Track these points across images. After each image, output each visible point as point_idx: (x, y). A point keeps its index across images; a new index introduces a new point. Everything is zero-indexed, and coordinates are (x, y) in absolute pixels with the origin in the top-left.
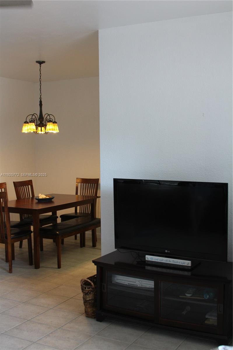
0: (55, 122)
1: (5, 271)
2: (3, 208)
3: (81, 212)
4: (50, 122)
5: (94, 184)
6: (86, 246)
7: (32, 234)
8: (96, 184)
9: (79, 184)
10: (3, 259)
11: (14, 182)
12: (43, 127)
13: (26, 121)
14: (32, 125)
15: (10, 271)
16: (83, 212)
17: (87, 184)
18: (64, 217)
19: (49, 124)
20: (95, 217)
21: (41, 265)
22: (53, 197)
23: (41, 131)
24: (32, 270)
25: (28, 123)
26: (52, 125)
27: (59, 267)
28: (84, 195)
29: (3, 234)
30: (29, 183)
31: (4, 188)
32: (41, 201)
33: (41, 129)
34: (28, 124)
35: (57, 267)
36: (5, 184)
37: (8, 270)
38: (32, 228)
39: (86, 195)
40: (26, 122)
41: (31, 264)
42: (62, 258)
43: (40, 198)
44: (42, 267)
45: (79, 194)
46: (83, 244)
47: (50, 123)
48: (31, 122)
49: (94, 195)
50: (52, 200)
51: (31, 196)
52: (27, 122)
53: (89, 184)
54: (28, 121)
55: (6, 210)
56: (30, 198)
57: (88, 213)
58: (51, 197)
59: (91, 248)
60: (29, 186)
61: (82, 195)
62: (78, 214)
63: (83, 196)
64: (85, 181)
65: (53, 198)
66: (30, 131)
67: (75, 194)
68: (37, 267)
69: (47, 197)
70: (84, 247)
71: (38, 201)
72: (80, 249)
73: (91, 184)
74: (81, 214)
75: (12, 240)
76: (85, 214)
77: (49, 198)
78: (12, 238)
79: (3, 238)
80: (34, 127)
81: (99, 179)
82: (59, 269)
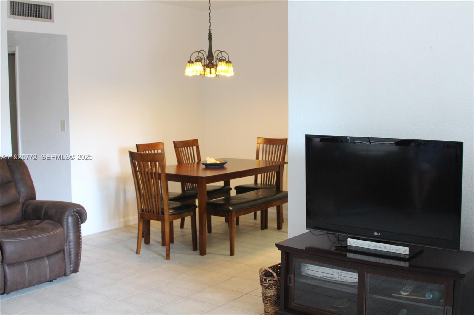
0: (229, 62)
1: (159, 257)
2: (159, 175)
3: (262, 183)
4: (221, 61)
5: (280, 146)
6: (268, 228)
7: (197, 209)
8: (283, 146)
9: (261, 146)
10: (158, 242)
11: (174, 142)
12: (213, 67)
13: (191, 60)
14: (198, 65)
15: (168, 257)
16: (265, 183)
17: (272, 146)
18: (240, 190)
19: (221, 64)
20: (281, 190)
21: (208, 250)
22: (225, 162)
23: (211, 73)
24: (195, 256)
25: (193, 62)
26: (226, 66)
27: (232, 253)
28: (267, 159)
29: (158, 208)
30: (194, 143)
31: (161, 150)
32: (209, 167)
33: (210, 71)
34: (192, 64)
35: (229, 253)
36: (162, 143)
37: (165, 255)
38: (197, 203)
39: (270, 160)
40: (190, 62)
41: (195, 249)
43: (208, 163)
44: (209, 253)
45: (260, 158)
46: (264, 226)
47: (223, 62)
48: (196, 61)
49: (280, 161)
50: (225, 166)
51: (196, 161)
52: (191, 62)
53: (275, 146)
54: (193, 60)
55: (163, 177)
56: (195, 164)
57: (272, 183)
58: (223, 162)
59: (276, 230)
60: (195, 147)
61: (264, 159)
62: (259, 186)
63: (266, 161)
64: (269, 142)
65: (225, 163)
66: (195, 73)
67: (254, 157)
68: (203, 253)
70: (265, 230)
71: (206, 167)
72: (260, 232)
73: (277, 146)
74: (263, 185)
75: (171, 217)
76: (268, 186)
77: (219, 162)
78: (170, 214)
79: (159, 214)
80: (201, 68)
81: (287, 139)
82: (231, 257)
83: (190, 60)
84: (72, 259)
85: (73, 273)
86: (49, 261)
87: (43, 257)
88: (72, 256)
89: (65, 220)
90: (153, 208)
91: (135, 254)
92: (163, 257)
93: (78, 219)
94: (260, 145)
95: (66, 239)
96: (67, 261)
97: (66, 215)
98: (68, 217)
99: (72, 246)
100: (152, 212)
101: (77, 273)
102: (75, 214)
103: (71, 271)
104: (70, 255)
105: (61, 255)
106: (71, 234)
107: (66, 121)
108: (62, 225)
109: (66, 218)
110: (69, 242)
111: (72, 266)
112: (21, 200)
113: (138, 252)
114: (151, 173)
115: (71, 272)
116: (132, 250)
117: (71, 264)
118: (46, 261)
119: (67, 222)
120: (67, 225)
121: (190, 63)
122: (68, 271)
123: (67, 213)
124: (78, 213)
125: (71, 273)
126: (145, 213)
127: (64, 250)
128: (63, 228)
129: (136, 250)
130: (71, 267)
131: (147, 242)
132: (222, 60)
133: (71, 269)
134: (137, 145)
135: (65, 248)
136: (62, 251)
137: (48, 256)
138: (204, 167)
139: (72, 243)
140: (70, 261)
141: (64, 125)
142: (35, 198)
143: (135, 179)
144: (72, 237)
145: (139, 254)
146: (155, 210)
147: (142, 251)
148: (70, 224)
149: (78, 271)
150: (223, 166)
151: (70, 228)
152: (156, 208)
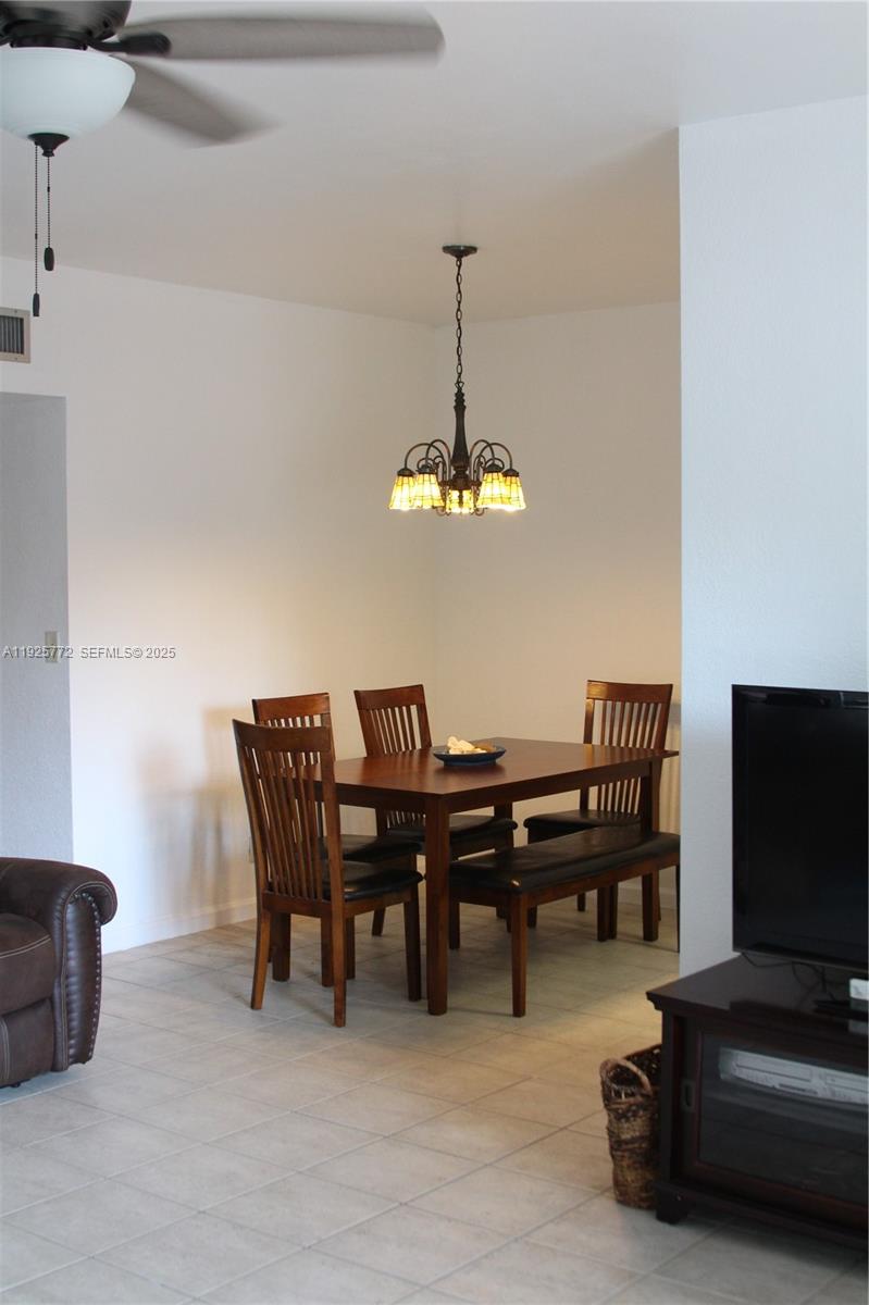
0: (511, 473)
1: (319, 1020)
2: (318, 785)
3: (602, 808)
4: (492, 472)
5: (652, 705)
6: (618, 936)
7: (422, 886)
8: (660, 706)
9: (599, 705)
10: (312, 975)
11: (356, 693)
12: (468, 488)
13: (406, 469)
14: (427, 483)
15: (339, 1019)
16: (609, 809)
17: (628, 704)
18: (539, 827)
19: (490, 479)
20: (654, 829)
21: (451, 1001)
22: (500, 750)
23: (461, 503)
24: (416, 1017)
25: (411, 474)
26: (502, 484)
27: (519, 1011)
28: (614, 744)
29: (315, 880)
30: (413, 696)
31: (322, 715)
32: (454, 764)
33: (461, 497)
34: (411, 478)
35: (509, 1009)
36: (325, 697)
37: (330, 1010)
38: (421, 863)
39: (623, 744)
40: (405, 472)
41: (414, 995)
42: (528, 979)
43: (452, 752)
44: (455, 1009)
45: (596, 740)
46: (607, 930)
47: (495, 474)
48: (422, 471)
49: (652, 747)
50: (498, 761)
51: (419, 746)
52: (407, 473)
53: (636, 706)
54: (412, 467)
55: (328, 793)
56: (416, 753)
57: (629, 811)
58: (493, 750)
59: (639, 943)
60: (414, 708)
61: (607, 743)
62: (593, 817)
63: (613, 748)
64: (620, 693)
65: (500, 754)
66: (418, 503)
67: (580, 739)
68: (437, 1007)
69: (479, 751)
70: (610, 942)
71: (446, 765)
72: (596, 949)
73: (644, 705)
74: (603, 816)
75: (348, 905)
76: (618, 818)
77: (484, 752)
78: (346, 897)
79: (316, 897)
80: (436, 490)
81: (671, 686)
82: (517, 1020)
83: (403, 467)
84: (75, 1024)
85: (76, 1062)
86: (9, 1030)
88: (75, 1015)
89: (57, 914)
90: (299, 880)
91: (249, 1009)
92: (326, 1017)
93: (93, 910)
94: (596, 701)
95: (57, 969)
96: (59, 1029)
97: (60, 901)
98: (64, 906)
99: (74, 988)
100: (297, 890)
101: (87, 1063)
102: (82, 898)
103: (70, 1057)
104: (69, 1012)
105: (43, 1011)
106: (72, 954)
107: (58, 634)
108: (48, 929)
109: (58, 908)
110: (67, 977)
111: (72, 1042)
113: (255, 1003)
114: (296, 781)
115: (71, 1060)
116: (238, 997)
117: (70, 1038)
118: (4, 1027)
119: (62, 920)
120: (62, 927)
121: (404, 476)
122: (62, 1058)
123: (63, 895)
124: (93, 896)
125: (71, 1064)
126: (277, 894)
127: (51, 1000)
128: (51, 937)
129: (249, 998)
130: (70, 1047)
131: (282, 974)
132: (493, 469)
133: (72, 1051)
134: (255, 702)
135: (56, 992)
136: (48, 1002)
137: (8, 1016)
138: (441, 763)
139: (73, 979)
140: (70, 1030)
143: (250, 797)
144: (73, 962)
145: (259, 1008)
146: (304, 886)
147: (268, 999)
148: (69, 927)
149: (89, 1058)
150: (495, 764)
151: (71, 936)
152: (307, 880)
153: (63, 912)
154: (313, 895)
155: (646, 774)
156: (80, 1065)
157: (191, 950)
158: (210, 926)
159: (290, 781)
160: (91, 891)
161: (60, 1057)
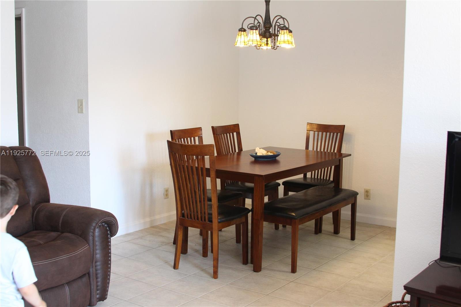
0: (291, 32)
1: (205, 275)
3: (313, 177)
4: (284, 30)
5: (335, 134)
6: (323, 232)
7: (250, 214)
8: (339, 134)
9: (312, 133)
11: (213, 127)
12: (270, 37)
13: (242, 28)
14: (255, 34)
15: (215, 275)
16: (316, 177)
17: (324, 133)
19: (283, 33)
20: (340, 187)
21: (264, 264)
22: (277, 154)
23: (267, 44)
24: (247, 271)
25: (245, 31)
26: (288, 35)
27: (294, 270)
28: (319, 150)
29: (205, 213)
30: (235, 128)
31: (199, 137)
32: (258, 160)
33: (267, 41)
34: (245, 32)
35: (289, 268)
36: (200, 129)
37: (211, 271)
38: (248, 202)
39: (326, 151)
40: (242, 30)
41: (245, 262)
43: (258, 154)
44: (264, 269)
45: (310, 148)
46: (318, 230)
47: (285, 31)
48: (251, 28)
49: (336, 152)
50: (277, 158)
52: (243, 30)
53: (328, 134)
54: (245, 27)
56: (236, 153)
57: (325, 178)
58: (275, 153)
59: (332, 235)
60: (235, 134)
61: (315, 149)
62: (309, 181)
63: (321, 152)
64: (324, 128)
65: (278, 155)
66: (250, 43)
67: (304, 148)
68: (257, 269)
69: (270, 154)
70: (320, 234)
71: (255, 160)
72: (314, 238)
73: (332, 134)
74: (316, 181)
75: (220, 224)
76: (323, 181)
77: (272, 154)
78: (219, 221)
79: (205, 220)
80: (258, 38)
81: (344, 126)
82: (293, 274)
83: (241, 27)
84: (99, 284)
85: (100, 300)
86: (70, 290)
87: (63, 285)
88: (99, 280)
89: (91, 234)
90: (197, 212)
91: (173, 269)
92: (208, 273)
93: (107, 231)
95: (92, 259)
96: (92, 287)
97: (93, 228)
98: (94, 230)
99: (99, 267)
100: (196, 218)
101: (105, 301)
102: (103, 225)
103: (97, 299)
104: (97, 278)
105: (85, 279)
106: (98, 251)
107: (84, 100)
108: (86, 239)
109: (92, 231)
110: (96, 262)
111: (98, 292)
112: (31, 203)
113: (175, 267)
114: (192, 167)
115: (98, 300)
116: (166, 262)
117: (97, 290)
118: (67, 289)
119: (94, 236)
120: (93, 240)
121: (242, 31)
122: (94, 300)
123: (94, 224)
124: (107, 225)
125: (98, 302)
126: (187, 219)
127: (89, 274)
128: (89, 245)
129: (173, 264)
130: (97, 294)
131: (184, 251)
132: (284, 28)
133: (98, 296)
134: (171, 131)
135: (91, 270)
136: (87, 275)
137: (69, 283)
138: (253, 159)
139: (98, 263)
140: (97, 286)
141: (82, 105)
142: (48, 200)
143: (175, 176)
144: (98, 256)
145: (178, 269)
146: (199, 216)
147: (181, 264)
148: (97, 239)
149: (106, 299)
150: (276, 159)
151: (97, 243)
152: (201, 213)
153: (94, 233)
154: (203, 219)
155: (338, 164)
156: (101, 302)
157: (141, 238)
158: (148, 226)
159: (195, 169)
160: (107, 222)
161: (93, 300)
